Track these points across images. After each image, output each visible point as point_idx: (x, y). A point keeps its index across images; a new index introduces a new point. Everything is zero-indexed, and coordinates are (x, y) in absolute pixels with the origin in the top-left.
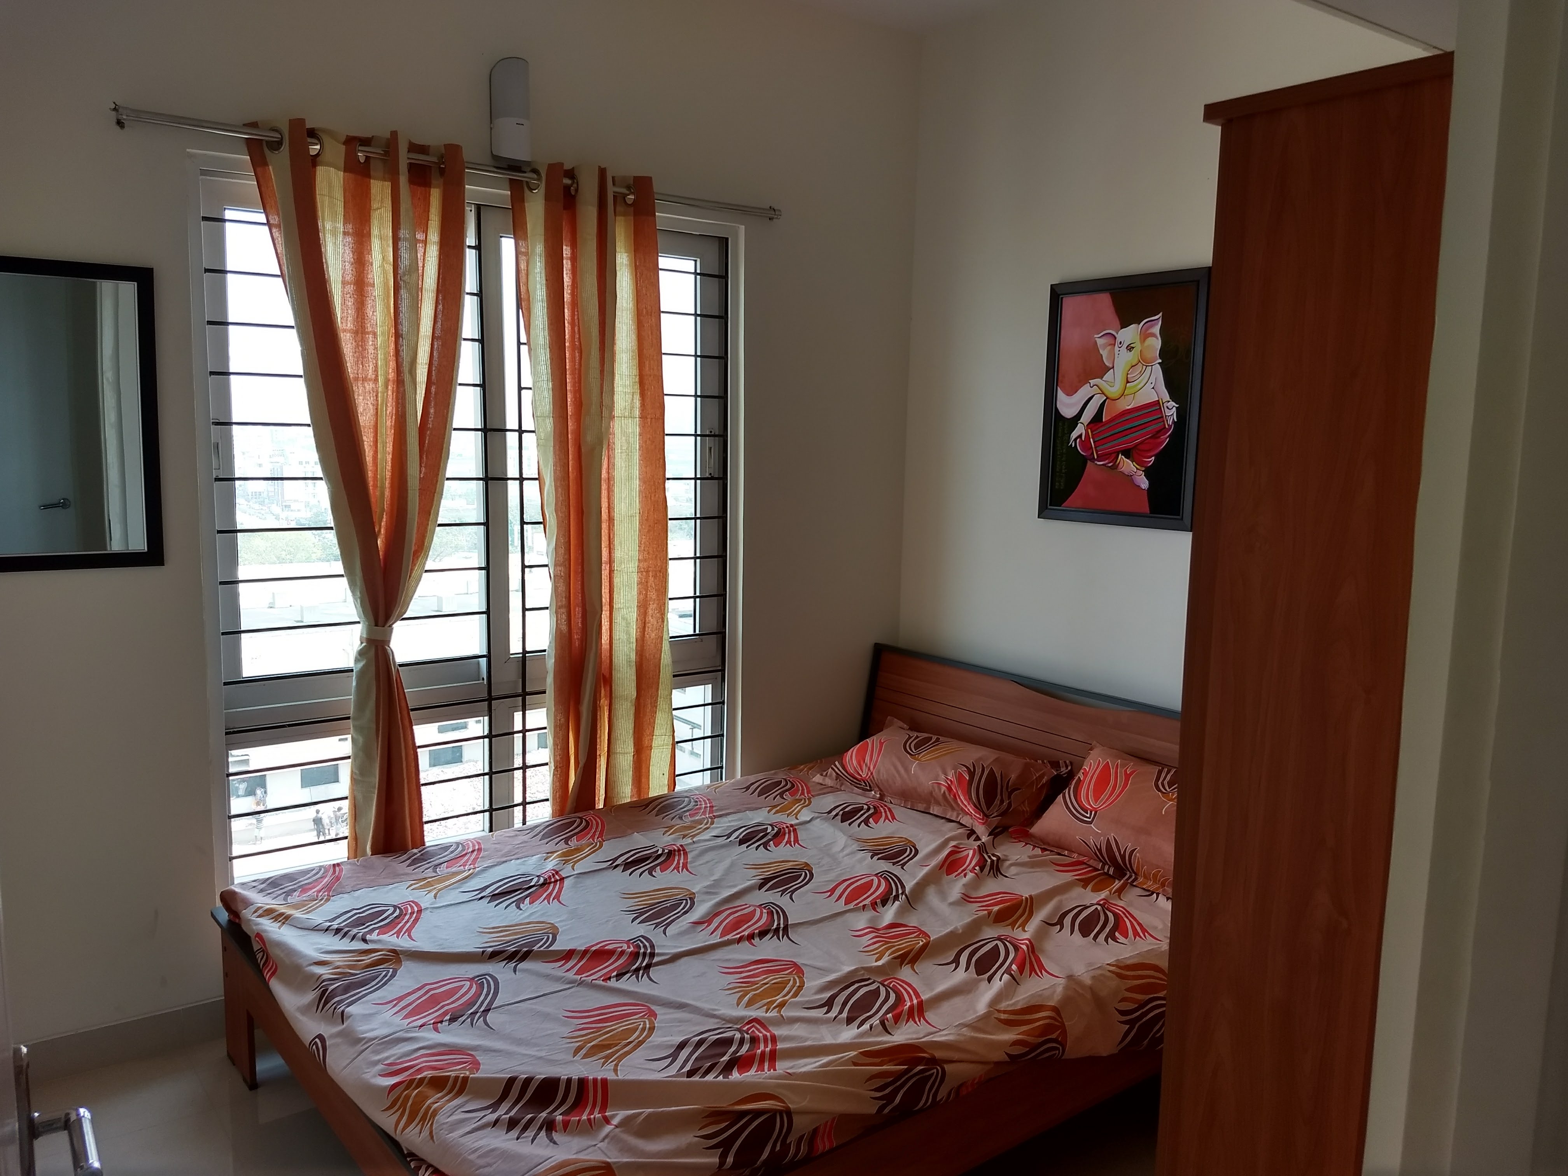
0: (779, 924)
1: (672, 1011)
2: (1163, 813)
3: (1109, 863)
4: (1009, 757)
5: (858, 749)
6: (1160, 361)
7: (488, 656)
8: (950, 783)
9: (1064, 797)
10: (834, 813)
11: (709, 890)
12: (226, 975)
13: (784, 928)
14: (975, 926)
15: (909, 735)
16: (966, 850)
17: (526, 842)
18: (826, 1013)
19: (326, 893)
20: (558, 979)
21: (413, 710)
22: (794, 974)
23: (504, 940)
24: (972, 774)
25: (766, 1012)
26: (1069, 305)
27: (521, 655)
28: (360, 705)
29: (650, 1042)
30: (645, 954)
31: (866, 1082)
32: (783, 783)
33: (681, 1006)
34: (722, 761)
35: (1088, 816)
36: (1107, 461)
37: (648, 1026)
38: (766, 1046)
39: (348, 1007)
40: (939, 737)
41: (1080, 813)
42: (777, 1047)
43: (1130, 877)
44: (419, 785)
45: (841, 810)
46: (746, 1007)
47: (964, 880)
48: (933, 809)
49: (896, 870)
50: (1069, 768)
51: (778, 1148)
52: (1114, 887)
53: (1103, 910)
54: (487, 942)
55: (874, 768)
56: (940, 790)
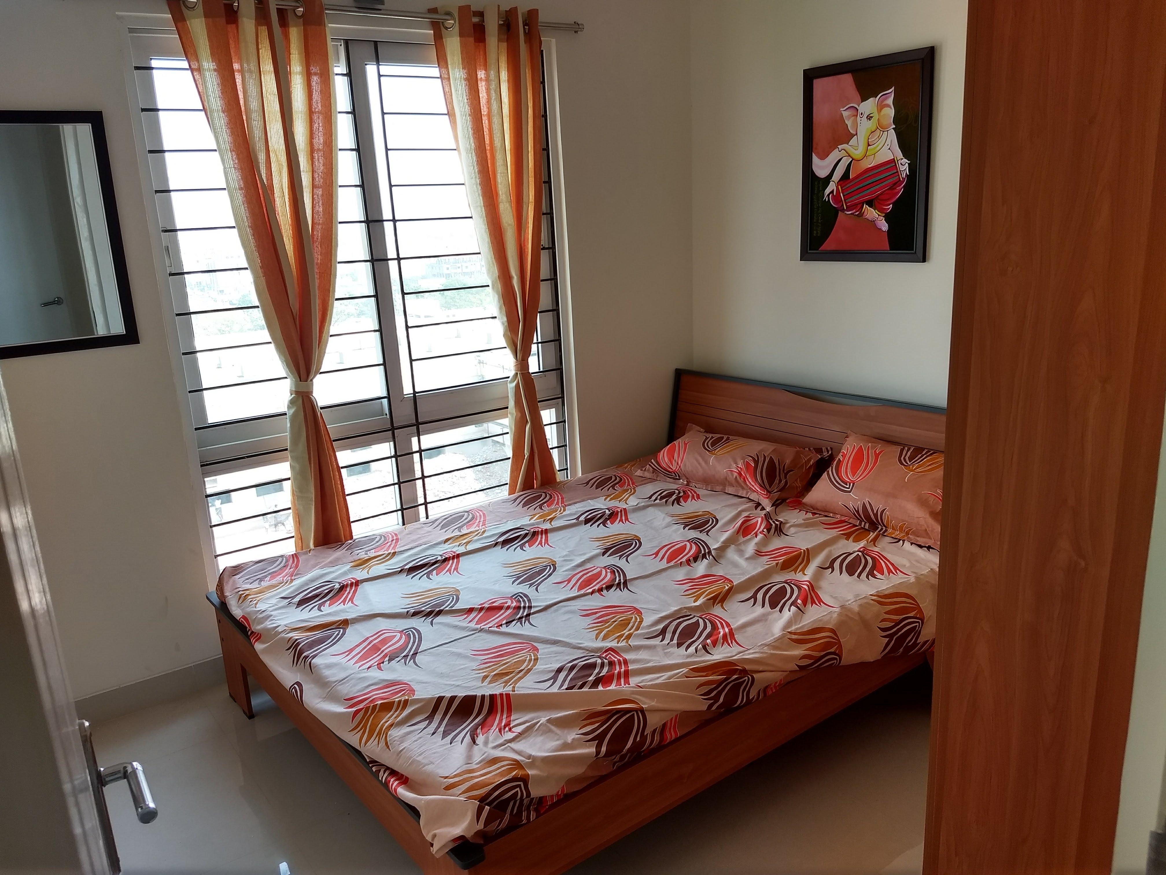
0: (620, 580)
1: (549, 646)
2: (906, 481)
3: (865, 520)
4: (783, 448)
5: (668, 450)
6: (894, 126)
7: (388, 397)
8: (740, 470)
9: (828, 474)
10: (654, 498)
11: (566, 559)
12: (222, 640)
13: (624, 583)
14: (766, 574)
15: (706, 437)
16: (755, 518)
17: (430, 532)
18: (661, 641)
19: (289, 578)
20: (464, 628)
21: (334, 441)
22: (635, 614)
23: (421, 602)
24: (756, 462)
25: (618, 643)
26: (819, 84)
27: (412, 395)
28: (295, 440)
29: (536, 669)
30: (524, 607)
31: (697, 689)
32: (613, 479)
33: (555, 642)
34: (567, 464)
35: (848, 487)
36: (854, 211)
37: (533, 658)
38: (620, 668)
39: (313, 658)
40: (729, 436)
41: (842, 486)
42: (629, 668)
43: (882, 529)
44: (344, 496)
45: (659, 495)
46: (602, 641)
47: (756, 540)
48: (728, 490)
49: (703, 537)
50: (830, 453)
51: (638, 739)
52: (870, 537)
53: (863, 555)
54: (409, 604)
55: (681, 463)
56: (733, 475)
